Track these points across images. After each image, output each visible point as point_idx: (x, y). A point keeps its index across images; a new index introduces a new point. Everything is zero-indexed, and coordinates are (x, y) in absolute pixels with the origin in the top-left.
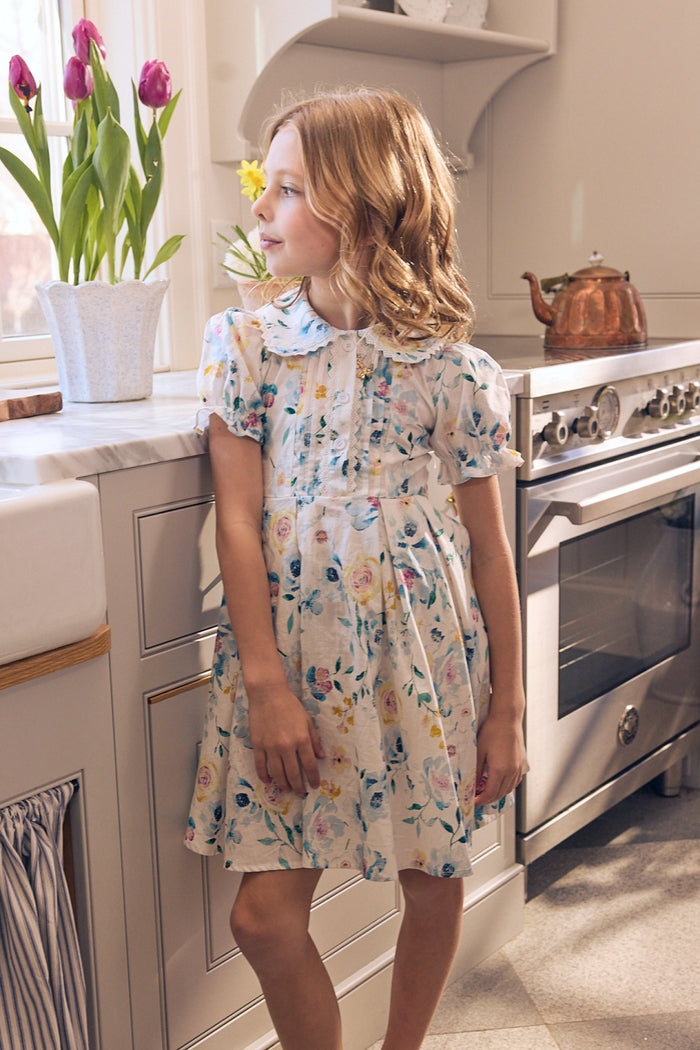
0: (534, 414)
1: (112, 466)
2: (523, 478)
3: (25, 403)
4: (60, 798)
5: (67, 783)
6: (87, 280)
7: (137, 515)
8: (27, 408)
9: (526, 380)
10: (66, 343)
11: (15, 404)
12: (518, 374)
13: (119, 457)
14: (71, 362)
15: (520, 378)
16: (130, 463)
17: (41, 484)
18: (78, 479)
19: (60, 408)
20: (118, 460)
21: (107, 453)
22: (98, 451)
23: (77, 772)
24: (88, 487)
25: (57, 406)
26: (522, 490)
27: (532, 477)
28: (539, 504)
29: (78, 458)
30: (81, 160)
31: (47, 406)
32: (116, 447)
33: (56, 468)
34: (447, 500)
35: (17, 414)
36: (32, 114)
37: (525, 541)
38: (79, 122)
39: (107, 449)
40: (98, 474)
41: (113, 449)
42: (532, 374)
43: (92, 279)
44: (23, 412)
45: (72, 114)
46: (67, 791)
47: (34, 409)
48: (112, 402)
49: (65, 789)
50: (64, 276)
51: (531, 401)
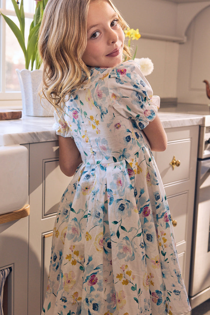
0: (206, 133)
1: (35, 141)
2: (200, 157)
3: (7, 114)
4: (4, 274)
5: (7, 269)
6: (36, 69)
7: (44, 161)
8: (7, 116)
9: (203, 120)
10: (26, 93)
11: (3, 115)
12: (200, 117)
13: (39, 137)
14: (27, 100)
15: (201, 119)
16: (43, 140)
17: (5, 146)
18: (20, 145)
19: (21, 117)
20: (38, 138)
21: (34, 135)
22: (30, 134)
23: (12, 264)
24: (24, 148)
25: (20, 116)
26: (199, 162)
27: (203, 157)
28: (205, 168)
29: (21, 136)
30: (37, 23)
31: (16, 116)
32: (37, 133)
33: (12, 140)
34: (170, 164)
35: (3, 118)
36: (19, 5)
37: (199, 182)
38: (38, 9)
39: (34, 134)
40: (29, 144)
41: (36, 134)
42: (206, 117)
43: (38, 69)
44: (6, 118)
45: (35, 6)
46: (7, 272)
47: (10, 117)
48: (42, 117)
49: (6, 271)
50: (27, 67)
51: (205, 128)
